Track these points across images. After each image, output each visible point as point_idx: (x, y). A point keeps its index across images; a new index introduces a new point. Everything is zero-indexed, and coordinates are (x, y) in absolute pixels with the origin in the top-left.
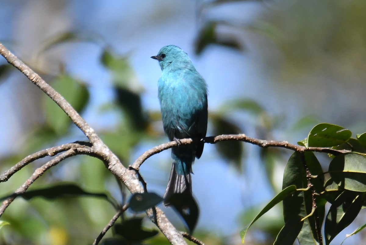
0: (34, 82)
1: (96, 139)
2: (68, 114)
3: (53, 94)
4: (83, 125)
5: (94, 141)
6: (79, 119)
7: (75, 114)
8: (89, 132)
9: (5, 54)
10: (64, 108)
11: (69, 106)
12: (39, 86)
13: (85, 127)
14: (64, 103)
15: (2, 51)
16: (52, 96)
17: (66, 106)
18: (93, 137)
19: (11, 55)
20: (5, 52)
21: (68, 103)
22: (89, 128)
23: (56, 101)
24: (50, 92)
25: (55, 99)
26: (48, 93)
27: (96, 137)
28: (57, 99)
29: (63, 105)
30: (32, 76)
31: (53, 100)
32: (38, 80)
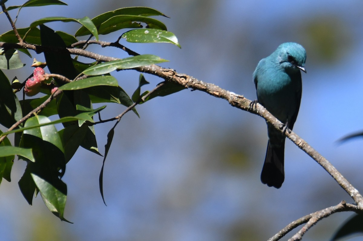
0: (300, 147)
1: (360, 199)
2: (334, 176)
3: (319, 158)
4: (348, 186)
5: (359, 201)
6: (344, 180)
7: (340, 176)
8: (354, 193)
9: (272, 120)
10: (330, 170)
11: (334, 169)
12: (305, 150)
13: (350, 188)
14: (329, 166)
15: (270, 118)
16: (318, 160)
17: (331, 169)
18: (358, 197)
19: (278, 122)
20: (273, 119)
21: (333, 166)
22: (354, 189)
23: (322, 164)
24: (316, 156)
25: (321, 163)
26: (314, 157)
27: (360, 197)
28: (323, 162)
29: (329, 168)
30: (298, 141)
31: (319, 163)
32: (304, 145)
